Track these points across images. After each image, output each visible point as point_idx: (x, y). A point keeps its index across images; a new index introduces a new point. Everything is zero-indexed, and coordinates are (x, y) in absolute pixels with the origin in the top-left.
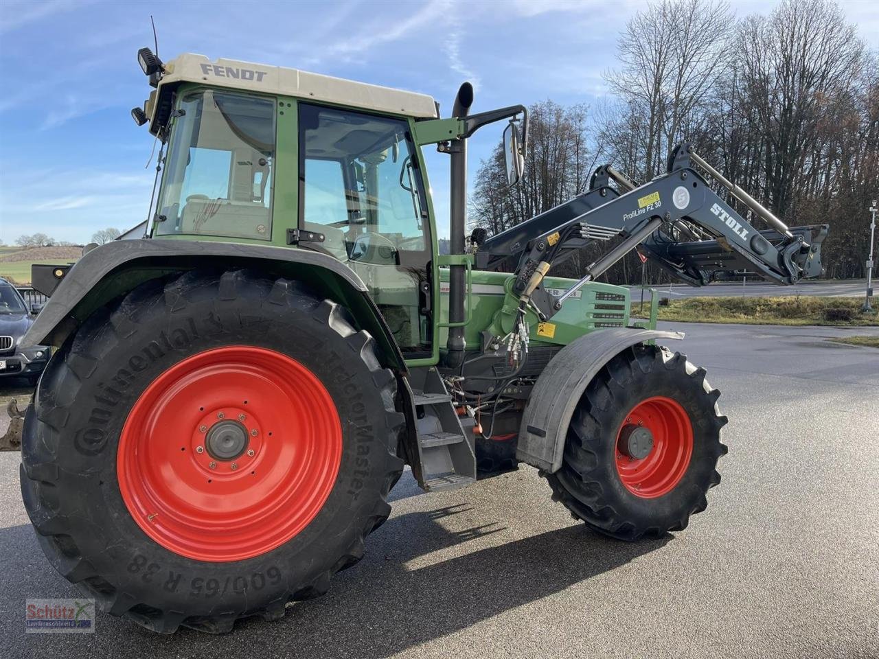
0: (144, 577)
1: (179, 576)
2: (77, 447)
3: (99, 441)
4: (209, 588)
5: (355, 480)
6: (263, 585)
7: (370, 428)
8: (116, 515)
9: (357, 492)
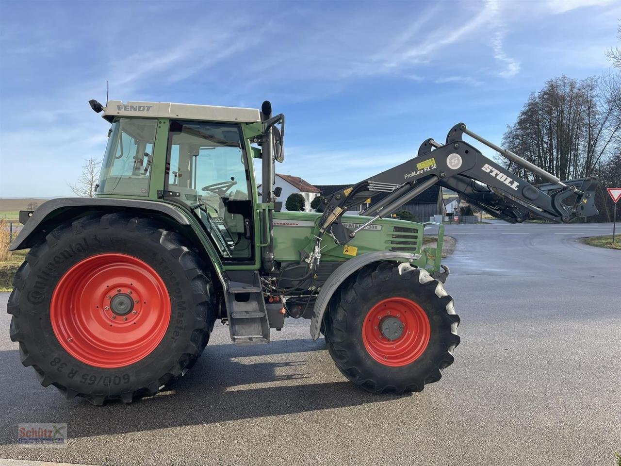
0: (58, 369)
1: (77, 371)
2: (29, 299)
3: (39, 298)
4: (91, 379)
5: (176, 331)
6: (119, 383)
7: (184, 303)
8: (47, 336)
9: (176, 338)
